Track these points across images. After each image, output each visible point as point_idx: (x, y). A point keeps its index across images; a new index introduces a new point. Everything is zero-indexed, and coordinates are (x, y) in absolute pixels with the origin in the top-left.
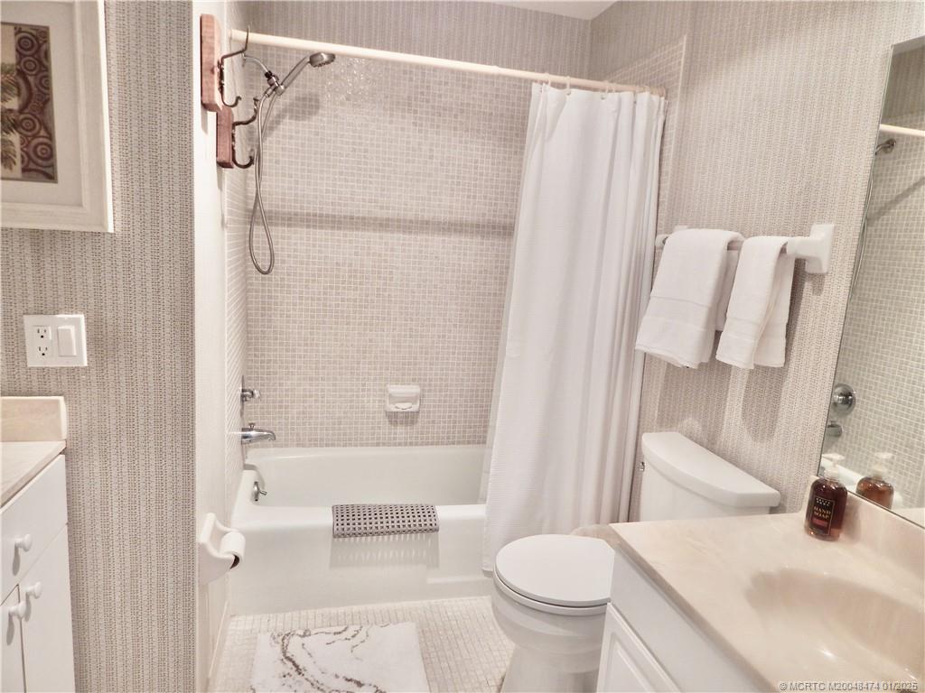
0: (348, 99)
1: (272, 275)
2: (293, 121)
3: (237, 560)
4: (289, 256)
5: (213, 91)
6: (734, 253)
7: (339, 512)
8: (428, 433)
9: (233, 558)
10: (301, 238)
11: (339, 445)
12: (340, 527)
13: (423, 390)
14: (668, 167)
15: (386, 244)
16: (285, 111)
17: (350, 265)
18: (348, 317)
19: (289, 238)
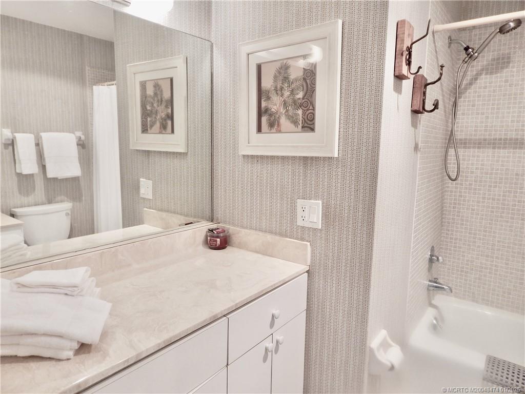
1: (458, 181)
2: (488, 76)
5: (402, 66)
7: (492, 362)
10: (488, 156)
12: (489, 374)
16: (482, 70)
19: (478, 156)
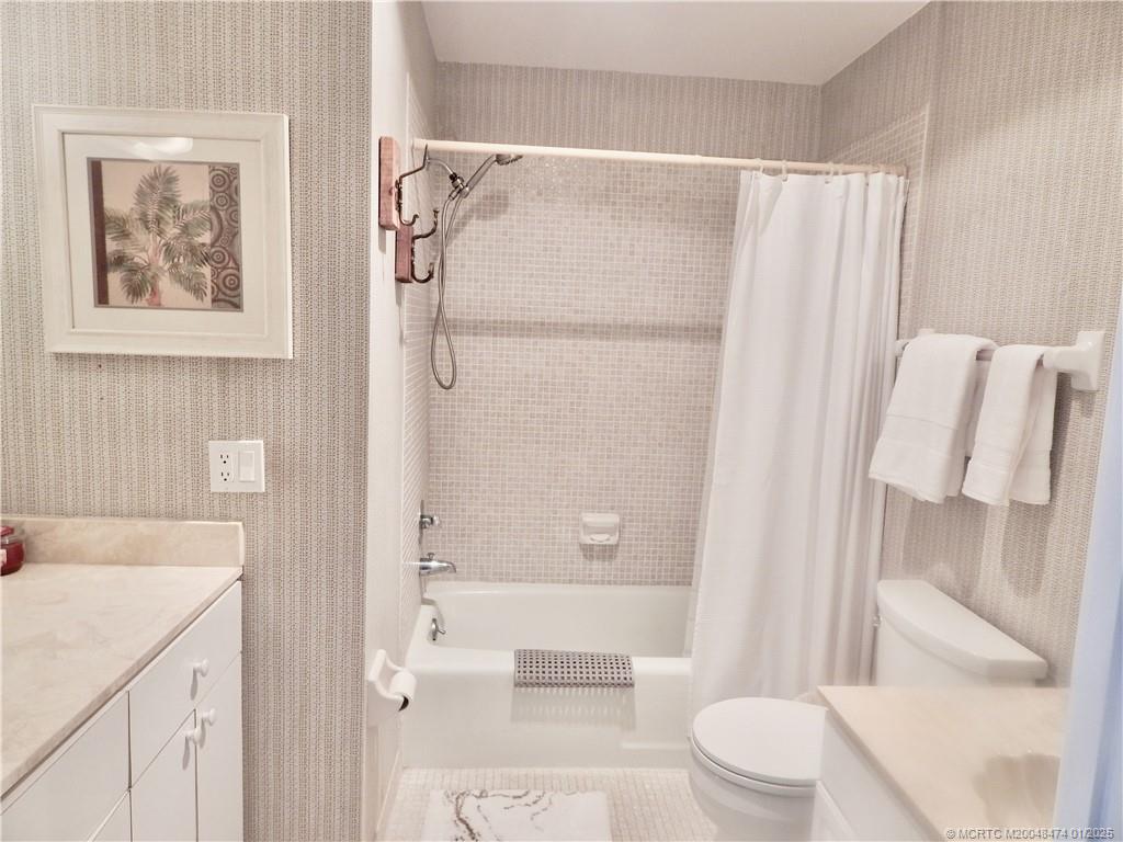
0: (539, 194)
1: (455, 390)
2: (480, 222)
3: (406, 702)
4: (474, 367)
5: (391, 211)
6: (986, 363)
7: (522, 658)
8: (629, 570)
9: (403, 699)
10: (487, 348)
11: (526, 581)
12: (522, 674)
13: (623, 520)
14: (910, 257)
15: (581, 352)
16: (472, 210)
17: (541, 376)
18: (538, 435)
19: (475, 348)
